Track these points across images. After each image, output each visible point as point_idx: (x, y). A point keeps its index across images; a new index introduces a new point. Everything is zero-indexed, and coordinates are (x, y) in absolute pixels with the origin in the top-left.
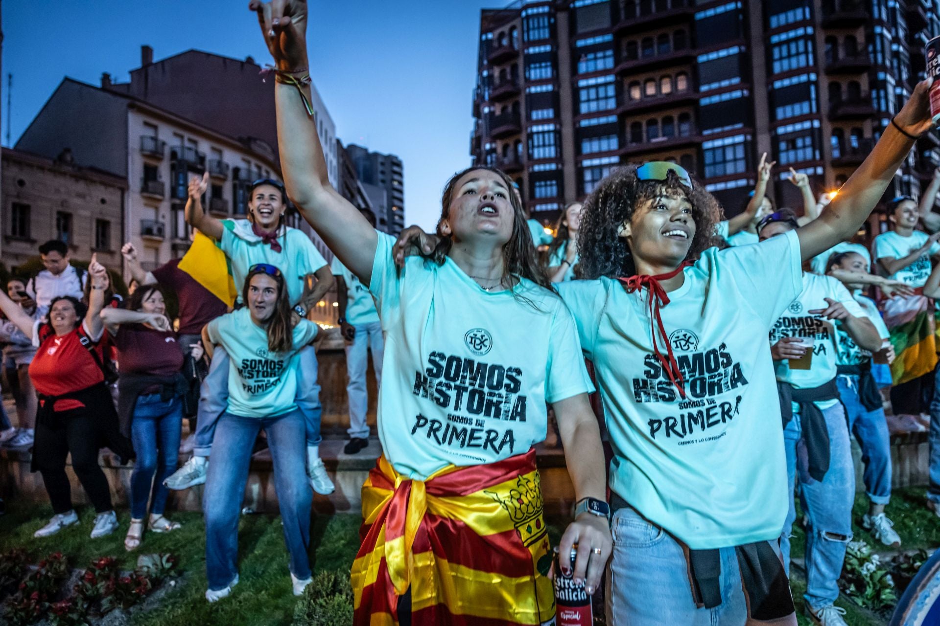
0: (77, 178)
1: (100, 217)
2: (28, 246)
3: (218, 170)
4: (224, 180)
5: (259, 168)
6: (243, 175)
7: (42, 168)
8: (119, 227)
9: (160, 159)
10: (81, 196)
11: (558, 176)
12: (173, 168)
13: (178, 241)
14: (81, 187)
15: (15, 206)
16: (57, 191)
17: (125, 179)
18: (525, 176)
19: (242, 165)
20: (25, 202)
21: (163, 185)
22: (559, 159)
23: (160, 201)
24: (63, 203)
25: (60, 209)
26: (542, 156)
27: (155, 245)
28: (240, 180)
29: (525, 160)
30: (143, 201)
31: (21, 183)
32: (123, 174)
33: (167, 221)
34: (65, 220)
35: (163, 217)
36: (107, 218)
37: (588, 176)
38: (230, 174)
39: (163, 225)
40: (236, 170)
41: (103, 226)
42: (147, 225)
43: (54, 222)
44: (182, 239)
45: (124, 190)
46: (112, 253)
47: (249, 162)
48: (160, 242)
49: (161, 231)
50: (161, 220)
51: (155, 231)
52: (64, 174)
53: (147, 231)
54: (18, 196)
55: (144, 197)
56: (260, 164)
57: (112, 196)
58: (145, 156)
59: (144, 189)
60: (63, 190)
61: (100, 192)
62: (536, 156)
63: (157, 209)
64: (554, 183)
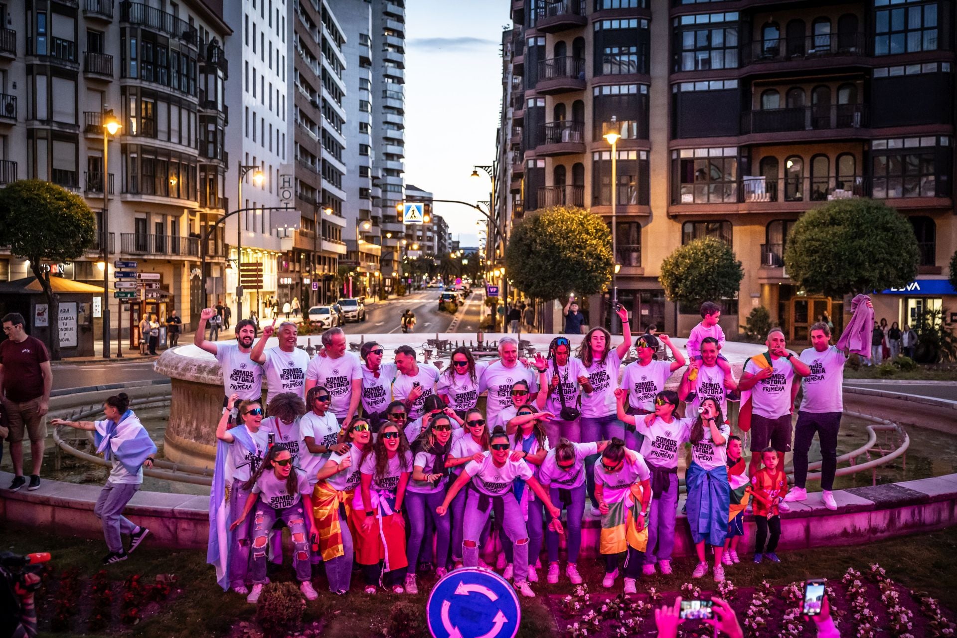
3: (96, 8)
4: (107, 23)
6: (136, 13)
11: (639, 39)
12: (28, 5)
13: (37, 125)
18: (589, 36)
21: (14, 34)
22: (644, 11)
23: (10, 60)
26: (616, 5)
28: (132, 24)
29: (588, 9)
33: (20, 93)
35: (15, 86)
37: (689, 41)
38: (116, 12)
39: (14, 98)
44: (42, 122)
48: (10, 126)
49: (11, 110)
50: (11, 91)
51: (3, 111)
62: (607, 5)
63: (4, 73)
64: (633, 49)
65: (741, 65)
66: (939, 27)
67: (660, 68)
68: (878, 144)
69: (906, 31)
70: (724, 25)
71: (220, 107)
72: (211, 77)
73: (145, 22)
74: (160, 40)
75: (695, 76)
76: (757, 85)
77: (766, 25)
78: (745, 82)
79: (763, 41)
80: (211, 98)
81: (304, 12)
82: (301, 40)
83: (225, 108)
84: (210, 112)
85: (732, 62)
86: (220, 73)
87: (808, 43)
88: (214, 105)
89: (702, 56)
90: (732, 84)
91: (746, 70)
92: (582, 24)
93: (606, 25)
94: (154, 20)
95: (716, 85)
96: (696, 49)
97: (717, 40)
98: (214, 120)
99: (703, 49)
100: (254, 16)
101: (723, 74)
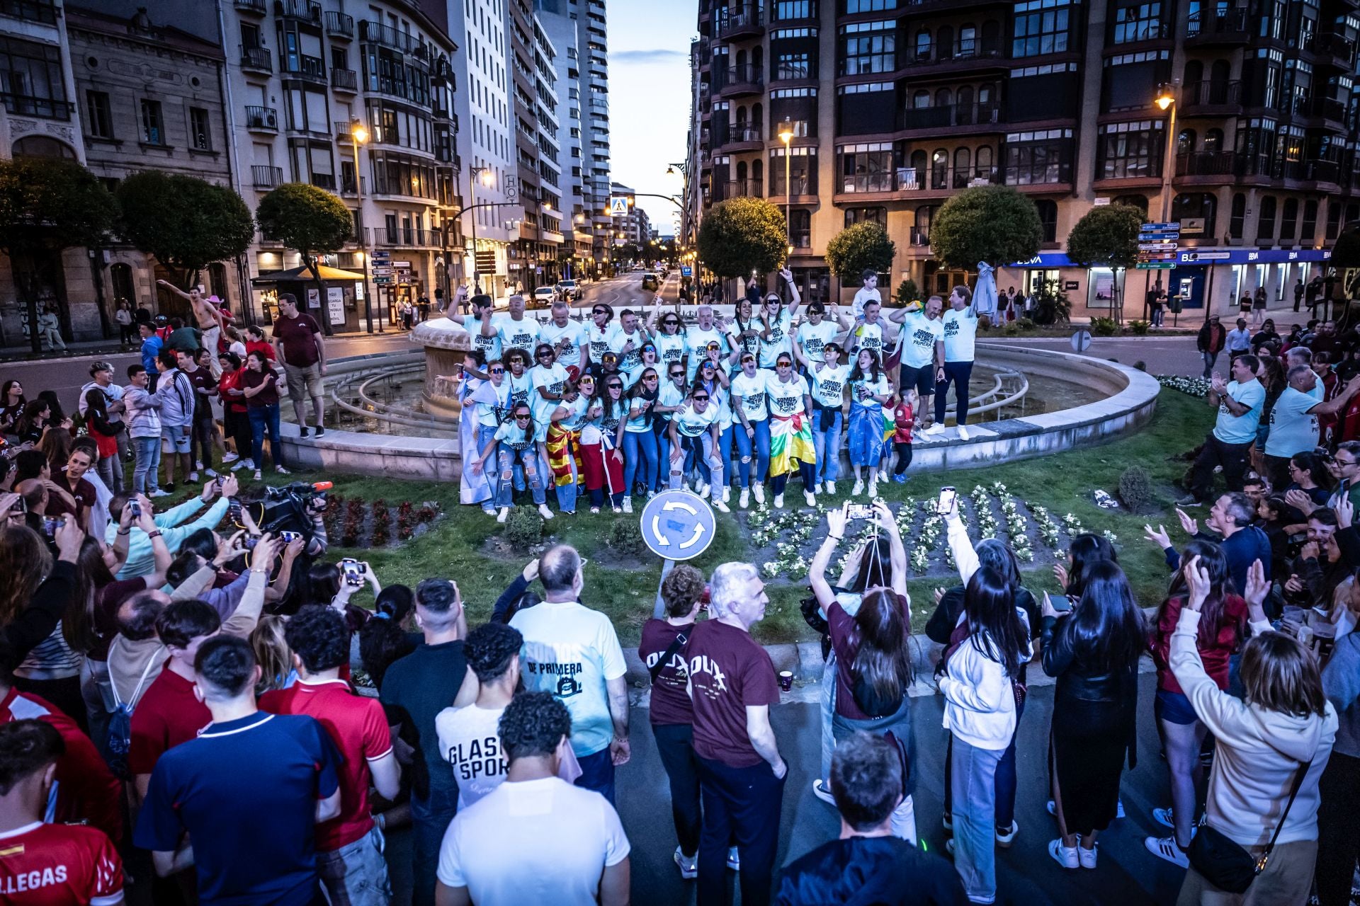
0: (160, 50)
1: (193, 104)
2: (112, 148)
3: (338, 27)
4: (348, 41)
5: (394, 18)
6: (373, 31)
7: (114, 39)
8: (220, 117)
9: (261, 16)
10: (168, 76)
11: (810, 47)
12: (278, 26)
13: (296, 135)
14: (165, 63)
15: (89, 93)
16: (138, 70)
17: (220, 47)
18: (766, 47)
19: (372, 17)
20: (101, 89)
21: (268, 53)
22: (813, 21)
23: (267, 77)
24: (147, 87)
25: (145, 96)
26: (789, 16)
27: (266, 141)
28: (370, 41)
29: (765, 20)
30: (245, 79)
31: (93, 62)
32: (215, 40)
33: (278, 106)
34: (152, 111)
35: (273, 100)
36: (204, 106)
37: (852, 48)
38: (356, 31)
39: (274, 111)
40: (363, 25)
41: (199, 115)
42: (254, 112)
43: (140, 115)
44: (300, 132)
45: (220, 63)
46: (215, 155)
47: (379, 11)
48: (273, 136)
49: (271, 120)
50: (271, 105)
51: (265, 123)
52: (141, 45)
53: (255, 122)
54: (91, 81)
55: (245, 73)
56: (394, 12)
57: (206, 74)
58: (238, 11)
59: (245, 62)
60: (144, 68)
61: (189, 69)
62: (782, 16)
63: (263, 88)
64: (804, 56)
65: (897, 69)
66: (1070, 30)
67: (827, 73)
68: (1011, 138)
69: (1041, 34)
70: (883, 33)
71: (451, 116)
72: (442, 90)
73: (381, 40)
74: (396, 56)
75: (858, 80)
76: (911, 87)
77: (920, 32)
78: (900, 84)
79: (916, 46)
80: (443, 108)
81: (519, 28)
82: (517, 55)
83: (455, 117)
84: (443, 121)
85: (889, 67)
86: (449, 86)
87: (955, 48)
88: (445, 114)
89: (863, 61)
90: (889, 86)
91: (901, 73)
92: (760, 34)
93: (781, 34)
94: (389, 37)
95: (875, 87)
96: (858, 56)
97: (877, 47)
98: (446, 127)
99: (865, 55)
100: (476, 34)
101: (881, 77)
